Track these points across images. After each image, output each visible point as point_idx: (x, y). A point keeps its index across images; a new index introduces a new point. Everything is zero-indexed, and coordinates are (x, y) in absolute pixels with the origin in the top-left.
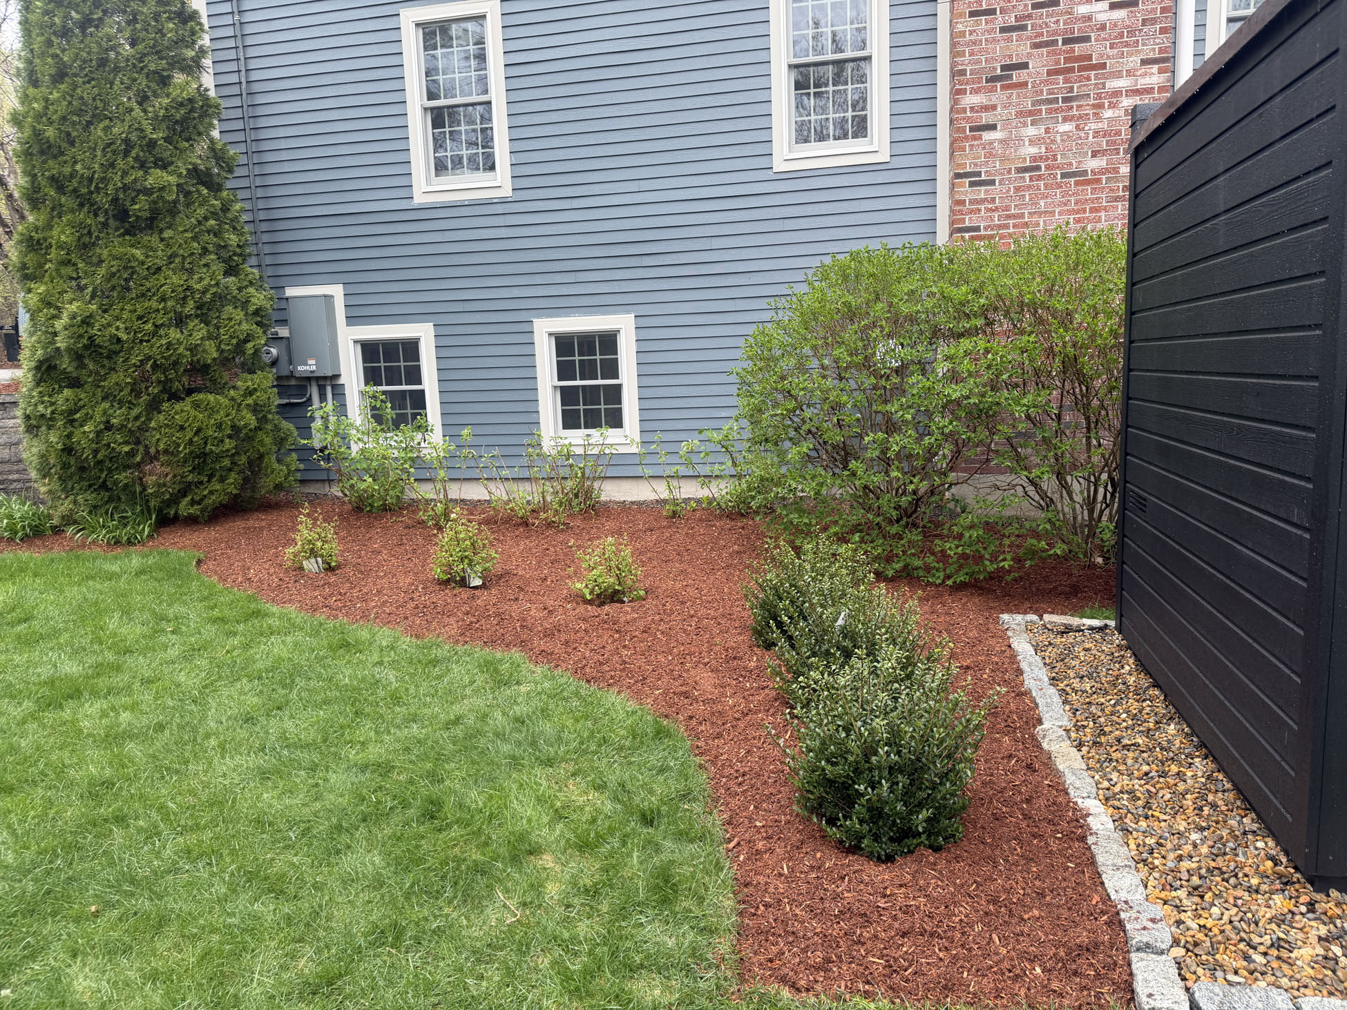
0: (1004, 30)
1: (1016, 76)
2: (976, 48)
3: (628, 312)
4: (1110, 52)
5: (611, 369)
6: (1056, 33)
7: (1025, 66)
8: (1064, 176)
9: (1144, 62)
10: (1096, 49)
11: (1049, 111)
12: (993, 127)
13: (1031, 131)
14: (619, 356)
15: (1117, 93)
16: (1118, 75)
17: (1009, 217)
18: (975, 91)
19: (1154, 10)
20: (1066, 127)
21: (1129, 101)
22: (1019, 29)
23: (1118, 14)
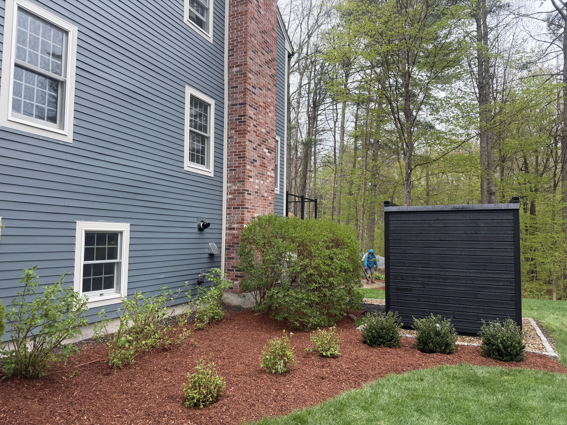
0: (253, 148)
1: (255, 163)
3: (127, 222)
4: (268, 164)
5: (113, 254)
6: (261, 154)
7: (256, 161)
8: (261, 196)
10: (266, 161)
12: (251, 177)
15: (268, 176)
16: (268, 171)
18: (249, 165)
20: (262, 182)
21: (270, 179)
22: (256, 150)
23: (269, 154)
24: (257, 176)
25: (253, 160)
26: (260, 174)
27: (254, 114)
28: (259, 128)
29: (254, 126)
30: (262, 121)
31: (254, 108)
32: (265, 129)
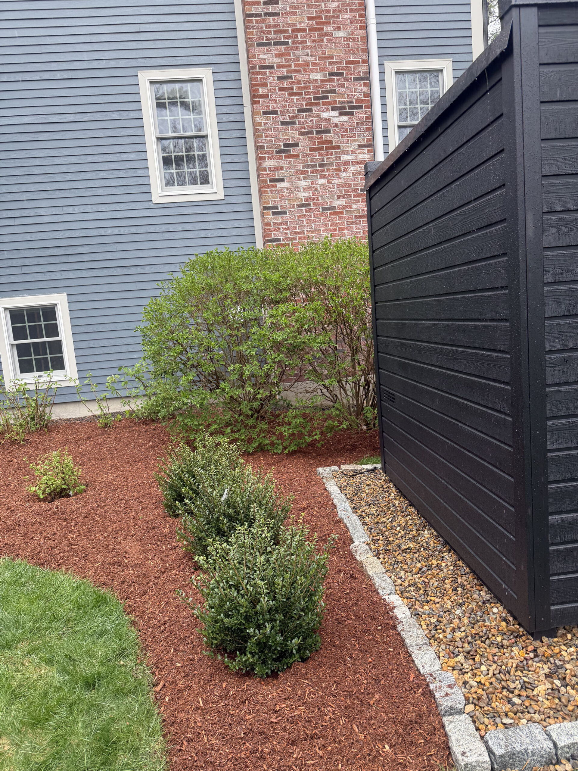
0: (283, 123)
1: (293, 151)
2: (269, 133)
3: (62, 292)
4: (342, 140)
5: (53, 330)
6: (311, 127)
7: (296, 145)
8: (324, 209)
9: (360, 146)
10: (335, 137)
11: (312, 172)
12: (282, 180)
13: (303, 183)
14: (58, 322)
15: (347, 163)
16: (346, 153)
17: (296, 233)
18: (271, 158)
19: (362, 118)
20: (322, 181)
21: (352, 168)
22: (293, 123)
23: (345, 119)
24: (302, 173)
25: (285, 145)
26: (312, 166)
27: (278, 55)
28: (301, 77)
29: (280, 78)
30: (309, 58)
31: (276, 44)
32: (322, 70)
